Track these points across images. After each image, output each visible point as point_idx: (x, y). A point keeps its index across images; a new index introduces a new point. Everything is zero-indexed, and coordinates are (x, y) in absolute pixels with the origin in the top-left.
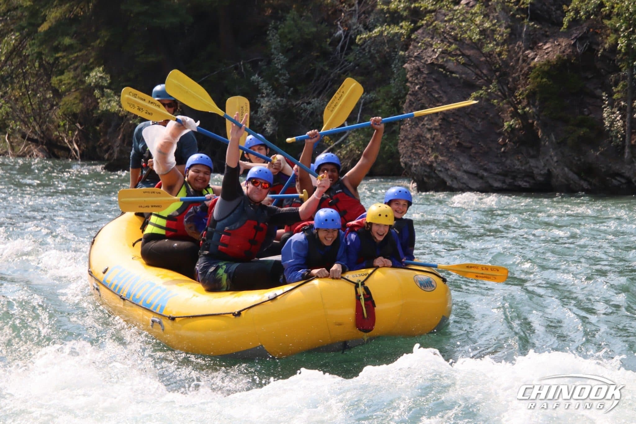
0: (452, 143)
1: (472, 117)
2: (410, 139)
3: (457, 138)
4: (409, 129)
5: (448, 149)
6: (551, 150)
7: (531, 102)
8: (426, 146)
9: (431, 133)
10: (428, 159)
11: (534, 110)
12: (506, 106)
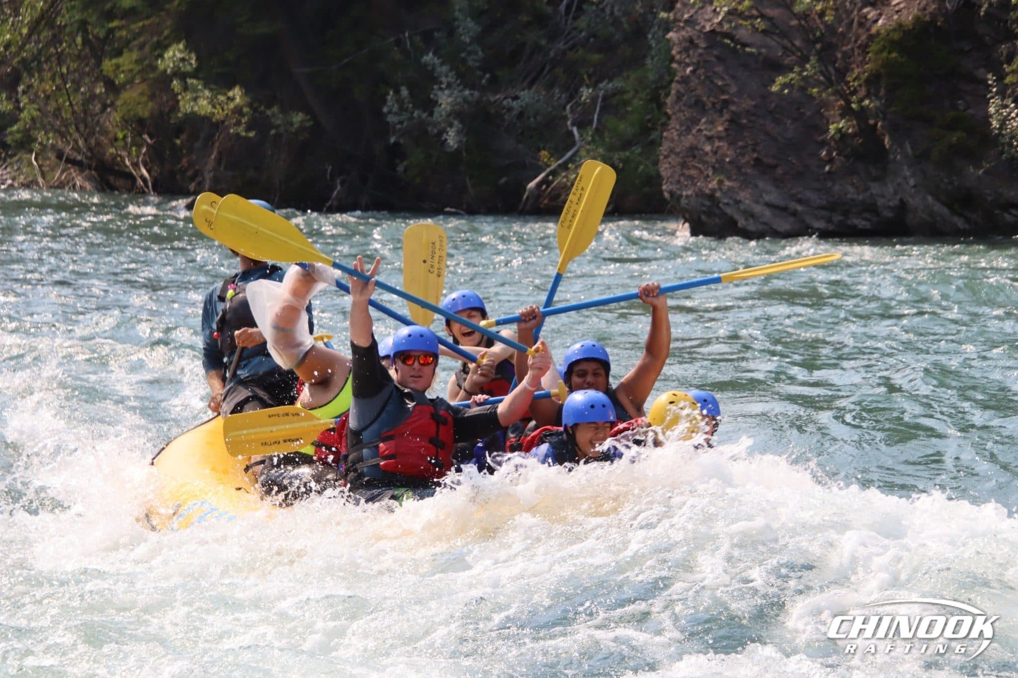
0: (747, 158)
1: (778, 116)
2: (678, 154)
3: (754, 150)
4: (676, 138)
5: (739, 168)
6: (905, 167)
7: (872, 90)
8: (704, 165)
9: (712, 144)
10: (707, 186)
11: (878, 103)
12: (832, 98)
